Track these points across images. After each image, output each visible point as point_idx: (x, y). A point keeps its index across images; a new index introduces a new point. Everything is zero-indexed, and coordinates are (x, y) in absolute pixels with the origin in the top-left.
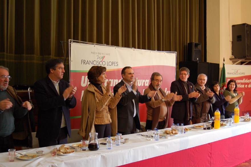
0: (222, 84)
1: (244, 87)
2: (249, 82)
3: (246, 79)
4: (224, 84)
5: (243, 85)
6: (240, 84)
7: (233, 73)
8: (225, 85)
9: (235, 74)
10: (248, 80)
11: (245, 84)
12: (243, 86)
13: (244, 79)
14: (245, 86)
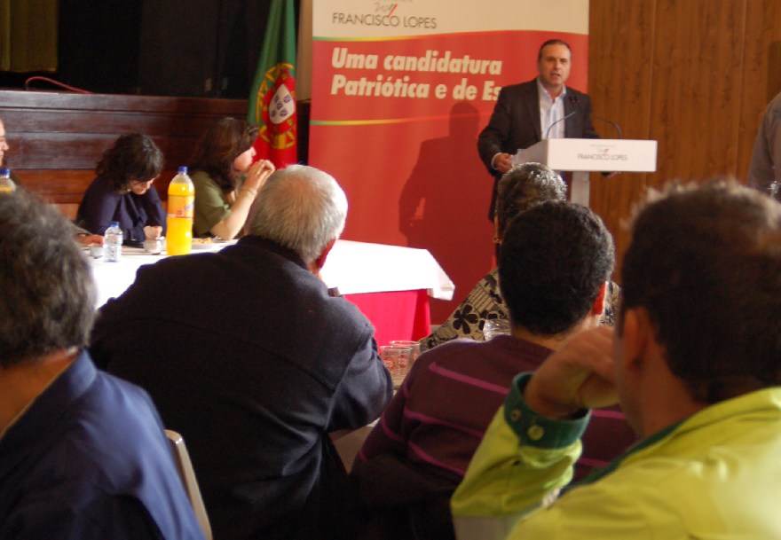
0: (272, 70)
1: (425, 95)
2: (458, 70)
3: (441, 55)
4: (278, 73)
5: (421, 86)
6: (407, 79)
7: (369, 20)
8: (284, 77)
9: (379, 22)
10: (454, 61)
11: (435, 78)
12: (422, 91)
13: (429, 53)
14: (432, 91)
